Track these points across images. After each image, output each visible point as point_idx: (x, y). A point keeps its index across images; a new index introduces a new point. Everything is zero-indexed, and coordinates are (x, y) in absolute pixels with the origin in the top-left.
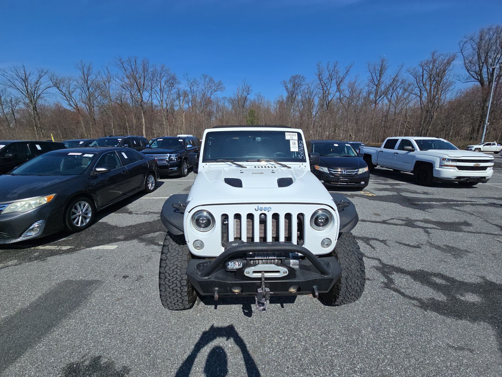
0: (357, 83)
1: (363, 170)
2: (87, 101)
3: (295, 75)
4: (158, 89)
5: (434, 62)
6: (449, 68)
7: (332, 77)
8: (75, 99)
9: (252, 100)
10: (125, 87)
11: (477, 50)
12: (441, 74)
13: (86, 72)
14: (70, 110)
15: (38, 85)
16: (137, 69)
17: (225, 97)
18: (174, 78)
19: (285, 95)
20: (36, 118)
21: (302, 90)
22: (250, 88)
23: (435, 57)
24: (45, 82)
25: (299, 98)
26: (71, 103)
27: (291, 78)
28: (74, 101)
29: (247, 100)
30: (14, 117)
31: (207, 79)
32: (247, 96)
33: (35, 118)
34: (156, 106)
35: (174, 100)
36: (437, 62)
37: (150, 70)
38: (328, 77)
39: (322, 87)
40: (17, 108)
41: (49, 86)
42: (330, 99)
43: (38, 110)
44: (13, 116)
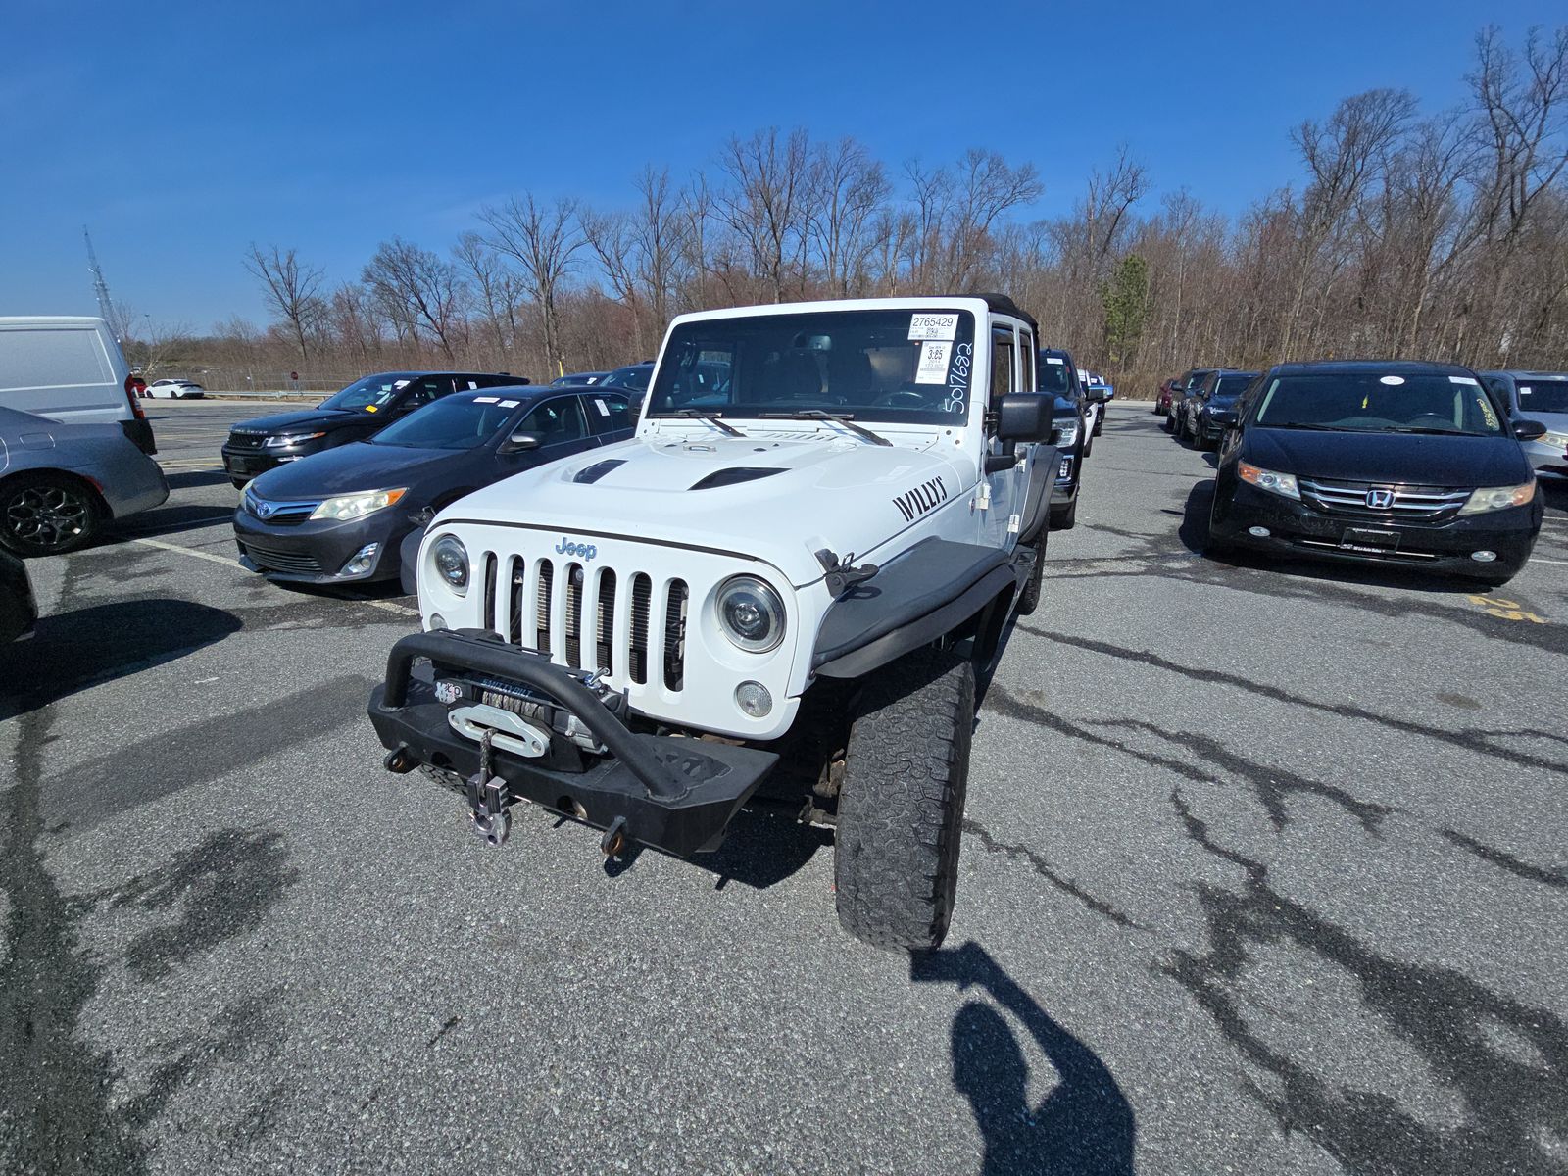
1: (1497, 498)
2: (652, 275)
3: (1362, 93)
4: (824, 217)
8: (628, 269)
9: (1147, 221)
10: (739, 224)
13: (655, 195)
14: (615, 302)
15: (557, 242)
16: (775, 164)
17: (1043, 224)
18: (874, 178)
20: (550, 324)
21: (1389, 155)
22: (1142, 177)
24: (573, 231)
25: (1371, 190)
26: (619, 280)
28: (626, 276)
29: (1123, 223)
30: (512, 322)
31: (983, 166)
32: (1127, 208)
33: (548, 326)
34: (818, 274)
35: (867, 251)
37: (810, 161)
38: (1527, 90)
39: (1498, 135)
40: (519, 302)
41: (577, 242)
42: (1532, 185)
43: (556, 306)
44: (510, 320)
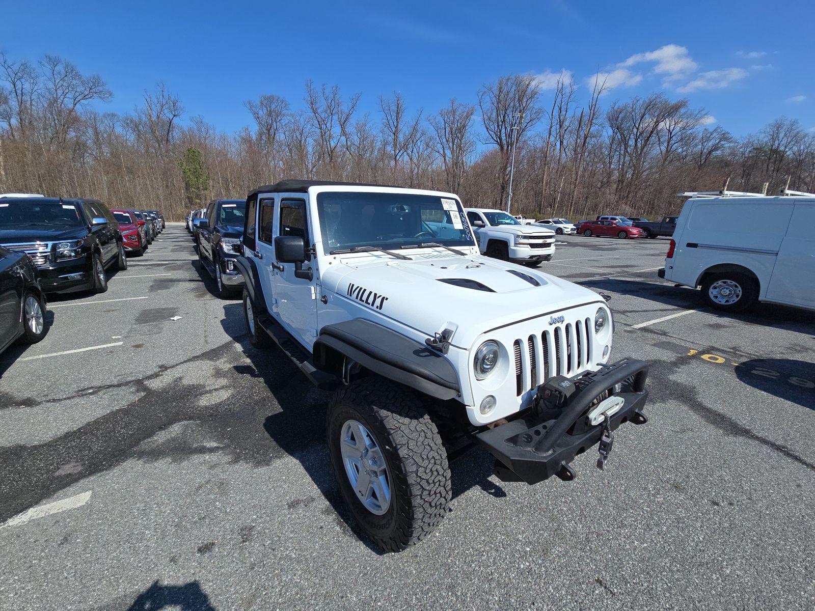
0: (368, 126)
5: (454, 112)
6: (469, 124)
7: (332, 110)
9: (186, 129)
11: (496, 105)
12: (462, 129)
17: (114, 115)
19: (254, 129)
21: (284, 124)
22: (178, 104)
23: (455, 107)
25: (281, 137)
27: (263, 98)
29: (173, 127)
31: (60, 68)
32: (174, 120)
36: (457, 113)
38: (325, 109)
39: (319, 124)
42: (333, 145)
